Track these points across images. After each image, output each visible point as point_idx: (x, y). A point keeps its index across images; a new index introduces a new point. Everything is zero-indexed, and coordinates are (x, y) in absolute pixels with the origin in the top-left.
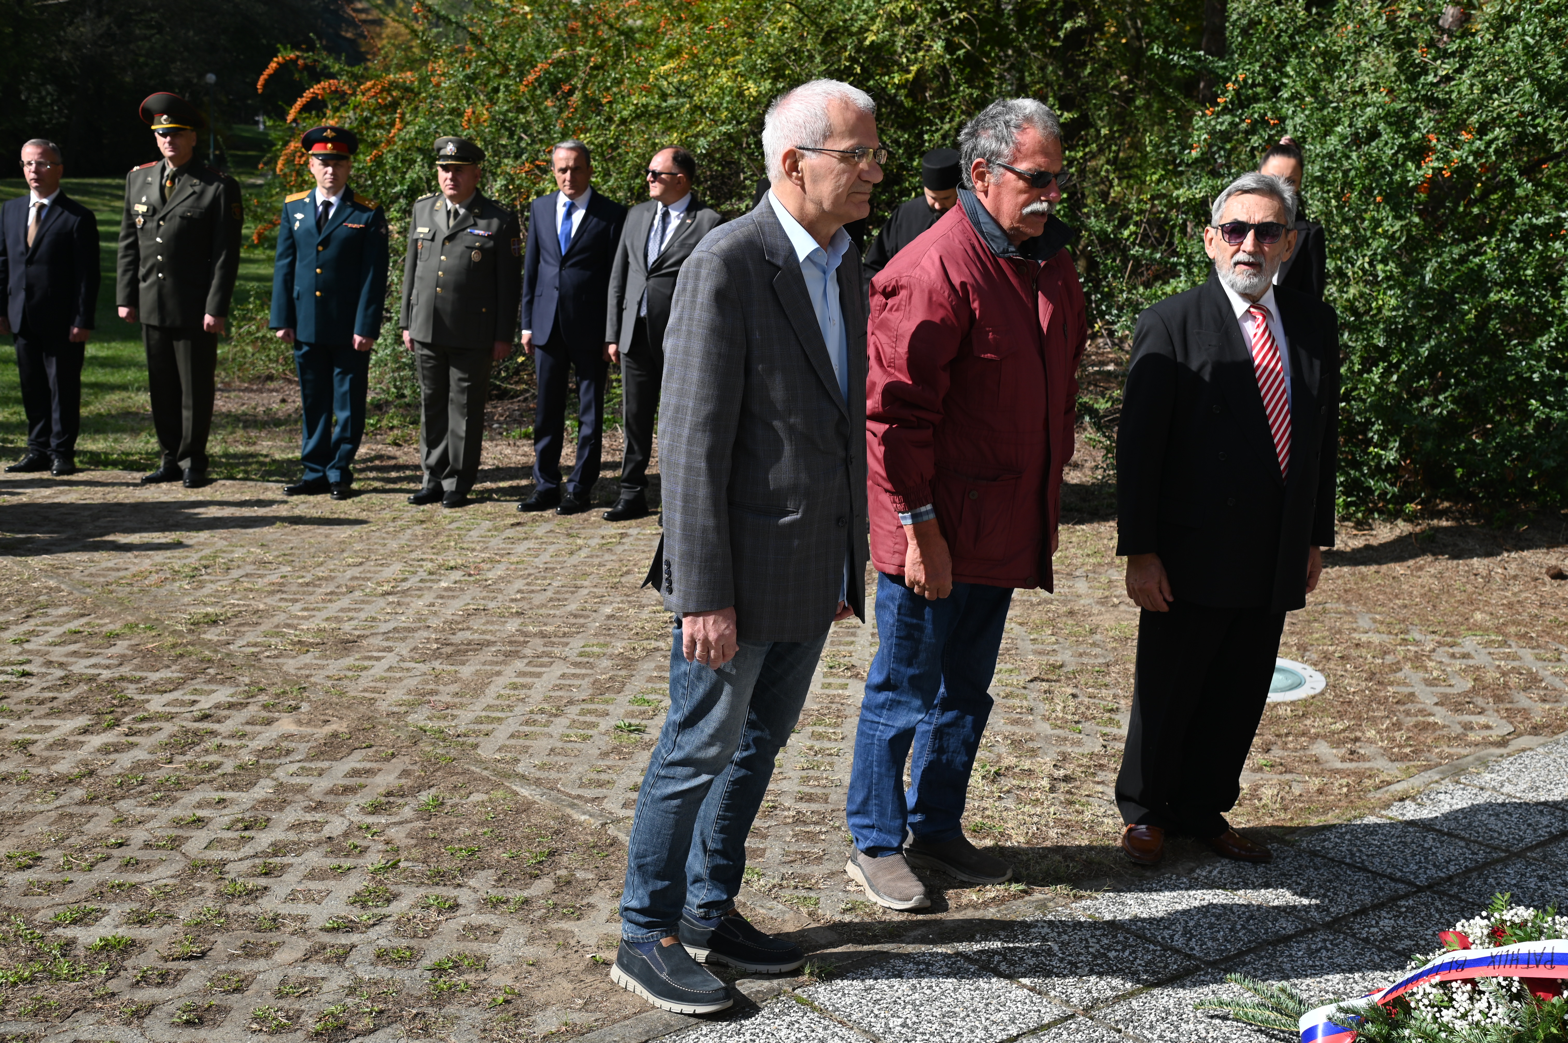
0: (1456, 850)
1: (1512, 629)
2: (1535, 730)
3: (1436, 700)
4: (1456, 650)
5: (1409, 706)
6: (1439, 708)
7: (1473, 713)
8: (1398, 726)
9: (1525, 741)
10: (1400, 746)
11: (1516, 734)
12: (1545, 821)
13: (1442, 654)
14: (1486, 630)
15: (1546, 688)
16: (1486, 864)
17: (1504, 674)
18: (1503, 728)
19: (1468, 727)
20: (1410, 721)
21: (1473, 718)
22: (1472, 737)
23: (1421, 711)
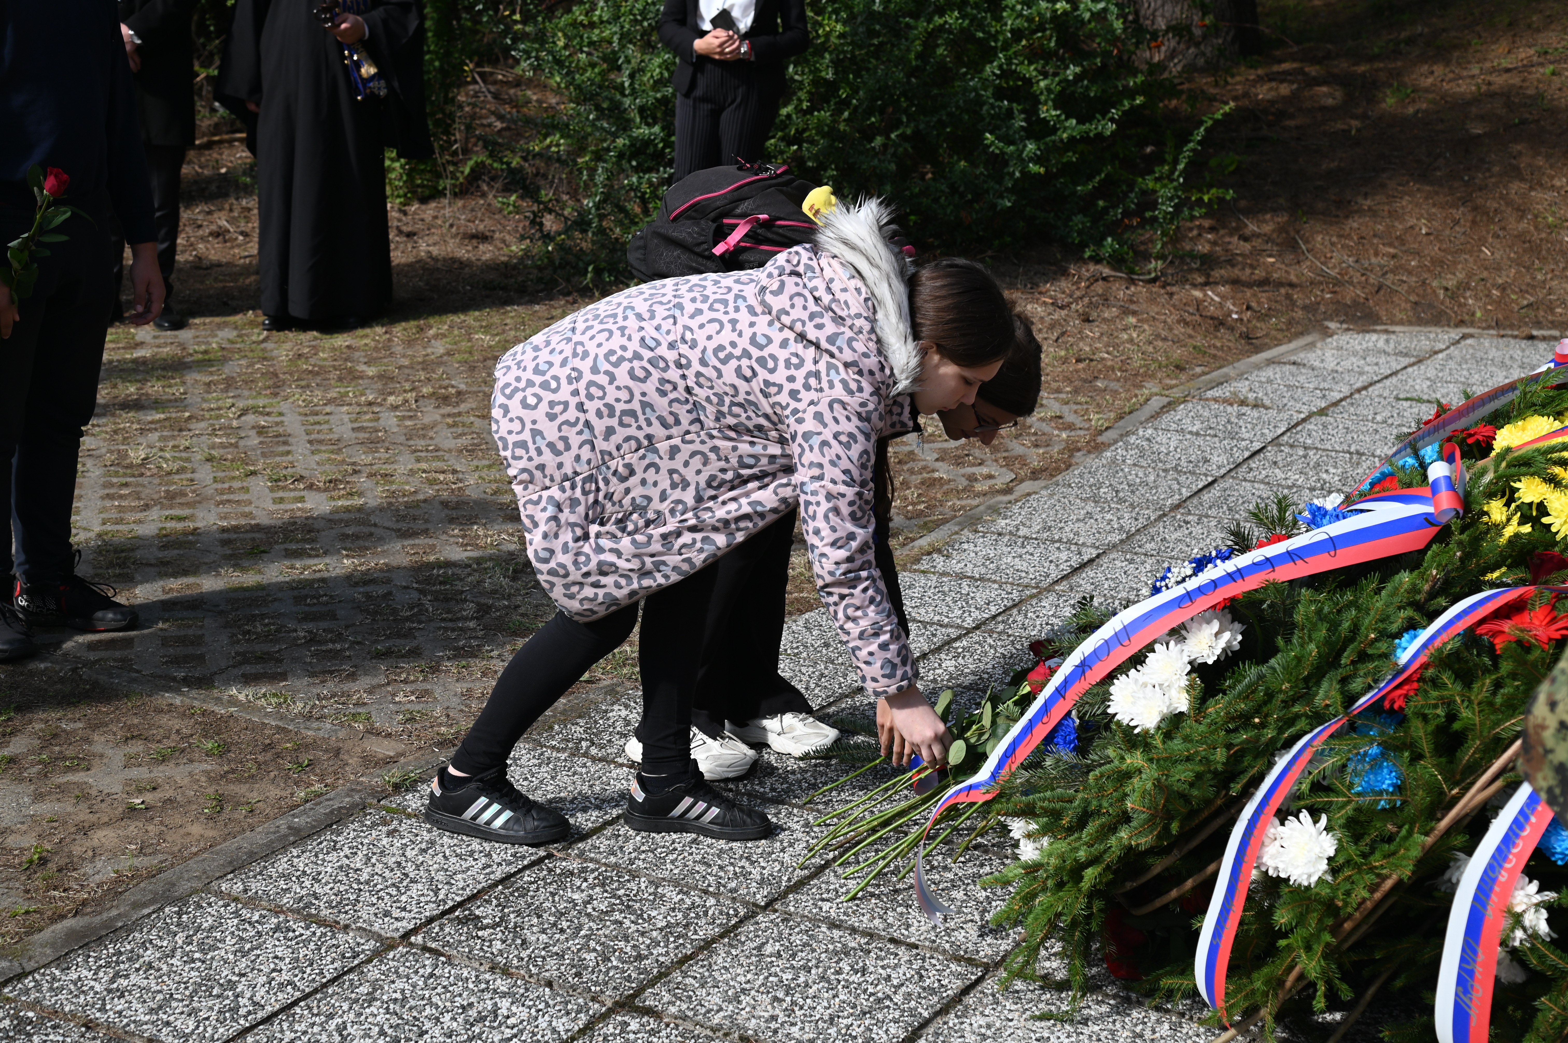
0: (991, 592)
2: (1035, 475)
3: (936, 456)
5: (910, 465)
6: (940, 464)
7: (974, 465)
8: (905, 485)
9: (1027, 486)
10: (914, 504)
11: (1018, 480)
12: (1064, 556)
15: (1035, 434)
16: (1021, 601)
18: (1004, 477)
19: (972, 478)
20: (916, 479)
21: (976, 470)
22: (979, 487)
23: (924, 468)
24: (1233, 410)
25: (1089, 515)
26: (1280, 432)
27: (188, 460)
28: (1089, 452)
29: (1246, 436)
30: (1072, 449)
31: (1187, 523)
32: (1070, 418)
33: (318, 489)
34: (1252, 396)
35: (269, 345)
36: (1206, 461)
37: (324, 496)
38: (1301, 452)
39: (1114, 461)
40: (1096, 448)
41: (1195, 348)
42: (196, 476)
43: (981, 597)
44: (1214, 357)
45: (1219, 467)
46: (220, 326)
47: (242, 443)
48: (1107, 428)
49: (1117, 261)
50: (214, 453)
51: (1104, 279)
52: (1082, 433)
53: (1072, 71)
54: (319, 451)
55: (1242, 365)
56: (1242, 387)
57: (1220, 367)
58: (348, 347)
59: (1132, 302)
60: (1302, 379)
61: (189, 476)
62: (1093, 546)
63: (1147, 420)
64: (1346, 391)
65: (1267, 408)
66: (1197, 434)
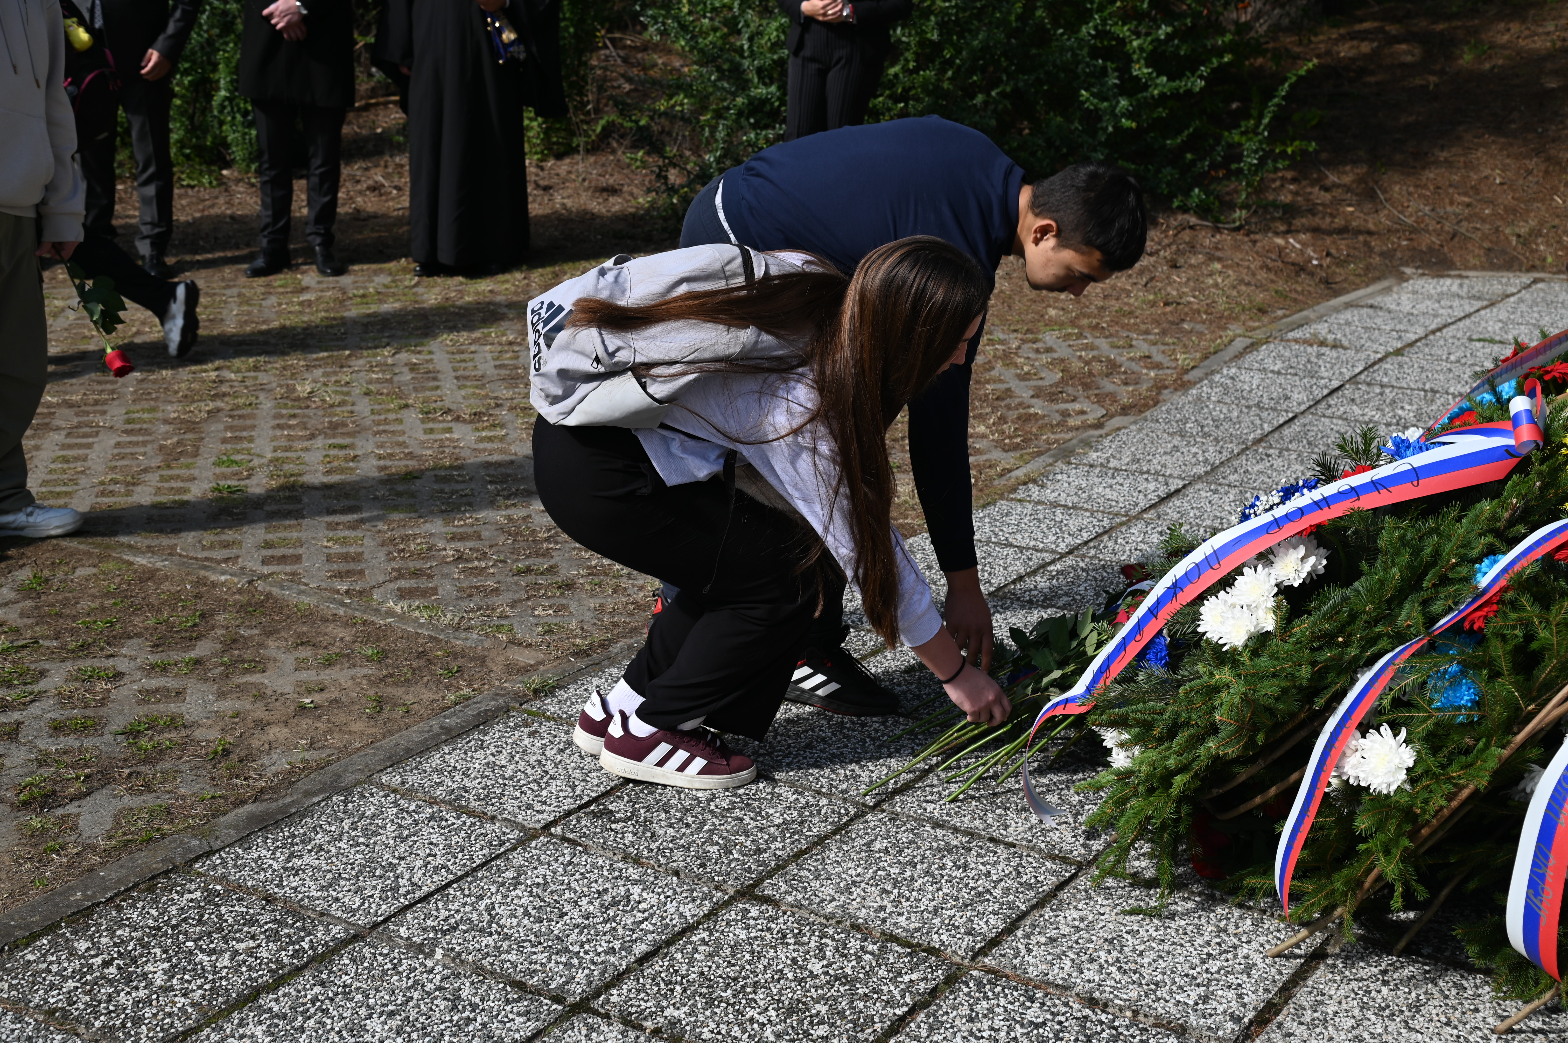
0: (1084, 519)
1: (1085, 322)
2: (1125, 410)
3: (1031, 393)
4: (1039, 345)
5: (1008, 401)
6: (1036, 400)
7: (1067, 401)
8: (1002, 419)
9: (1117, 421)
10: (1010, 437)
11: (1109, 416)
12: (1152, 486)
13: (1027, 350)
14: (1062, 325)
15: (1125, 373)
16: (1111, 528)
17: (1087, 363)
18: (1095, 413)
19: (1065, 414)
20: (1013, 415)
21: (1069, 406)
22: (1071, 422)
23: (1020, 404)
24: (1313, 350)
25: (1176, 448)
26: (1357, 370)
27: (348, 394)
28: (1176, 390)
29: (1326, 374)
30: (1159, 386)
31: (1268, 456)
32: (1158, 358)
33: (464, 421)
34: (1330, 337)
35: (420, 290)
36: (1287, 398)
37: (469, 427)
38: (1378, 390)
39: (1199, 398)
40: (1183, 386)
41: (1276, 292)
42: (355, 408)
43: (1073, 524)
44: (1295, 300)
45: (1299, 404)
46: (376, 273)
47: (396, 379)
48: (1193, 368)
49: (1203, 211)
50: (372, 387)
51: (1192, 228)
52: (1169, 371)
53: (1163, 31)
54: (465, 386)
55: (1322, 308)
56: (1322, 329)
57: (1301, 310)
58: (491, 291)
59: (1217, 249)
60: (1379, 321)
61: (349, 408)
62: (1180, 477)
63: (1231, 360)
64: (1421, 332)
65: (1345, 348)
66: (1279, 373)
